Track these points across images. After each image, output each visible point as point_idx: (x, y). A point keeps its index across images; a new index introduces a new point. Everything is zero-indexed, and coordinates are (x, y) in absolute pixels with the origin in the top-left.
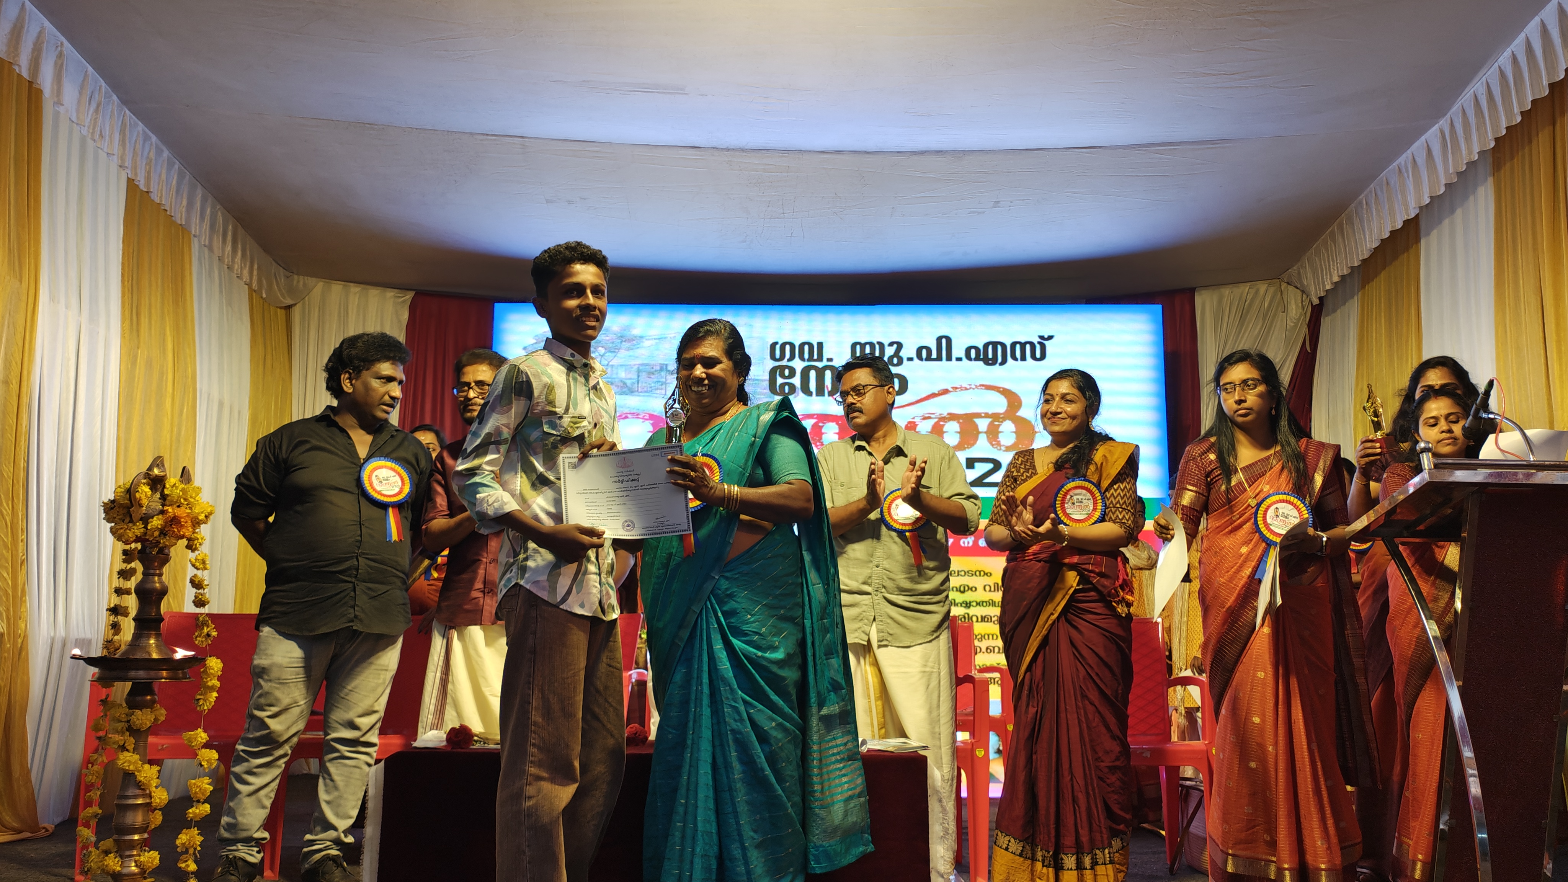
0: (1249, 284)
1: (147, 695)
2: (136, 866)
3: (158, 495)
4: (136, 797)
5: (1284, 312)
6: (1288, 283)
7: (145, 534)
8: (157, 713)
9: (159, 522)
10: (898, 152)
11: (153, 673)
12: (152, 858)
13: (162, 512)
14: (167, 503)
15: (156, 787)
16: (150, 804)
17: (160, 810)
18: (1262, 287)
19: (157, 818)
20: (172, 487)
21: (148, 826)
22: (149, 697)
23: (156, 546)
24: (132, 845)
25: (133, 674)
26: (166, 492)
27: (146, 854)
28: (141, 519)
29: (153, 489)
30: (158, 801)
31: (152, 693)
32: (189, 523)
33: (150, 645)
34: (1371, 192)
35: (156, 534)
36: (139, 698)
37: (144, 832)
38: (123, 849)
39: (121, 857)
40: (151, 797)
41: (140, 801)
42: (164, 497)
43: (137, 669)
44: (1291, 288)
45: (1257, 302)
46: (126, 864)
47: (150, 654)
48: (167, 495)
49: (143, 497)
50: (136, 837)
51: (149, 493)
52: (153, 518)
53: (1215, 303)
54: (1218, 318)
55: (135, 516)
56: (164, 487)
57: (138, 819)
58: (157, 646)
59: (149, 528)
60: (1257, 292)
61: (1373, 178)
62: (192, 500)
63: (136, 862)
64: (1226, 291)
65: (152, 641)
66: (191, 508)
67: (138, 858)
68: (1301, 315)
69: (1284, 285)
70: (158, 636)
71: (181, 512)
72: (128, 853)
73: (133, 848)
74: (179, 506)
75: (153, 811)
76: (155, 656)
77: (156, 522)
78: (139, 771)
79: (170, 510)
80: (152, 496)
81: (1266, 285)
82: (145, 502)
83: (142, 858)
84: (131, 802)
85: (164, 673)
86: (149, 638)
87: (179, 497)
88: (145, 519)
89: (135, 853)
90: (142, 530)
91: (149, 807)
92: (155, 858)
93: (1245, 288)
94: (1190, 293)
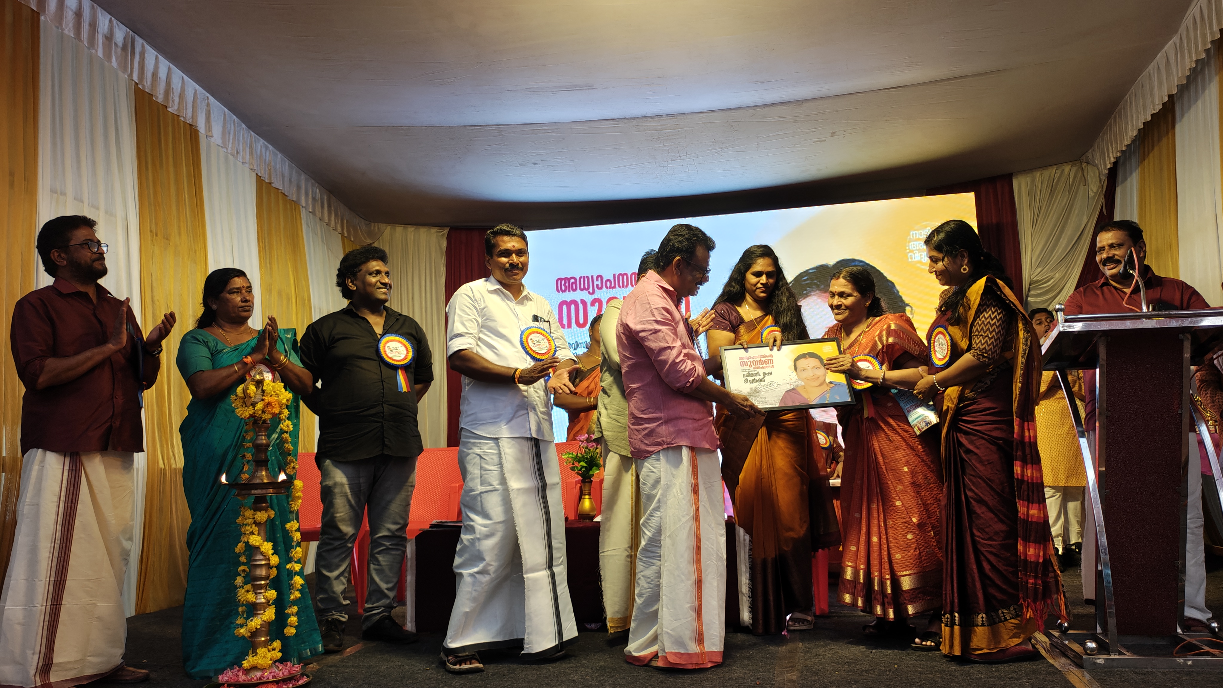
0: (1055, 167)
1: (263, 503)
2: (264, 598)
3: (260, 390)
4: (261, 560)
5: (1085, 185)
6: (1088, 163)
7: (255, 413)
8: (270, 513)
9: (261, 406)
10: (754, 106)
11: (264, 491)
12: (272, 594)
13: (263, 400)
14: (265, 394)
15: (273, 554)
16: (269, 564)
17: (275, 567)
18: (1067, 168)
19: (274, 572)
20: (267, 385)
21: (269, 577)
22: (264, 505)
23: (260, 420)
24: (261, 587)
25: (253, 492)
26: (264, 388)
27: (269, 592)
28: (252, 405)
29: (257, 387)
30: (273, 562)
31: (266, 502)
32: (277, 405)
33: (263, 476)
34: (1132, 93)
35: (260, 412)
36: (259, 505)
37: (267, 580)
38: (256, 589)
39: (256, 593)
40: (269, 560)
41: (263, 562)
42: (263, 391)
43: (256, 489)
44: (1090, 167)
45: (1063, 179)
46: (258, 597)
47: (262, 480)
48: (265, 390)
49: (252, 393)
50: (263, 582)
51: (255, 390)
52: (257, 403)
53: (1029, 183)
54: (1032, 194)
55: (248, 404)
56: (263, 386)
57: (263, 572)
58: (266, 476)
59: (256, 409)
60: (1063, 170)
61: (1133, 81)
62: (278, 392)
63: (263, 596)
64: (1038, 174)
65: (264, 473)
66: (278, 397)
67: (264, 594)
68: (1099, 187)
69: (1084, 165)
70: (267, 470)
71: (273, 399)
72: (259, 591)
73: (262, 589)
74: (271, 396)
75: (271, 568)
76: (265, 481)
77: (259, 406)
78: (262, 546)
79: (266, 399)
80: (256, 391)
81: (1070, 166)
82: (252, 395)
83: (267, 594)
84: (258, 563)
85: (271, 491)
86: (262, 471)
87: (271, 390)
88: (254, 405)
89: (263, 591)
90: (253, 411)
91: (269, 566)
92: (274, 594)
93: (1052, 172)
94: (1008, 178)
